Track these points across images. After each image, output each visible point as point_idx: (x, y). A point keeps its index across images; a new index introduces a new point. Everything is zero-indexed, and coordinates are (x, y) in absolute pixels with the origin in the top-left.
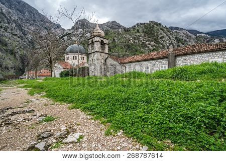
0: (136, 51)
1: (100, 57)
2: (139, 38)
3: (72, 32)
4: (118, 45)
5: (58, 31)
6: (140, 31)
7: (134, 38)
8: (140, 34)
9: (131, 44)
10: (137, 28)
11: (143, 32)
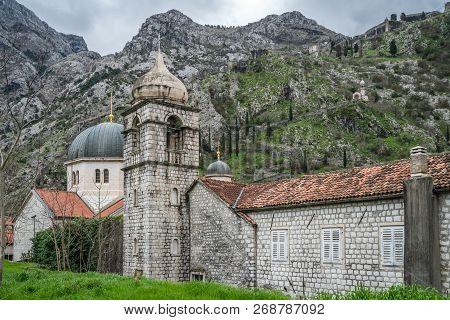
0: (383, 134)
1: (161, 184)
2: (398, 80)
3: (126, 66)
4: (303, 111)
5: (75, 63)
6: (401, 49)
7: (377, 79)
8: (401, 63)
9: (362, 104)
10: (389, 37)
11: (418, 51)
